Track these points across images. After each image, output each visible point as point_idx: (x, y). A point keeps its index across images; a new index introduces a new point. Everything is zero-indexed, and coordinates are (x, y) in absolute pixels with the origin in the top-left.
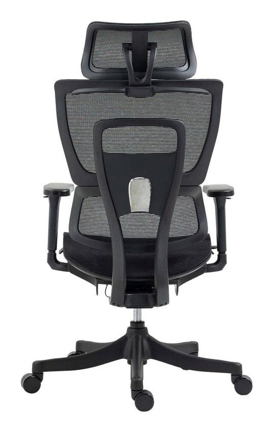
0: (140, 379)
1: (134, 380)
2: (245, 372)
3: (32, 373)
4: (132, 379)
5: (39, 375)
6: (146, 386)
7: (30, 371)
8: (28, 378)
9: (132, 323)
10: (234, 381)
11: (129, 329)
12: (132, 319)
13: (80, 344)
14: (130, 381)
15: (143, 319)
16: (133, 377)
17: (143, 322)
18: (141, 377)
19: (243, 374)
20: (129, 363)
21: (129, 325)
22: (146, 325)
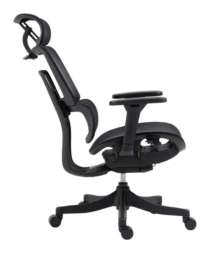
0: (124, 219)
1: (121, 219)
2: (192, 215)
3: (55, 214)
4: (119, 219)
5: (60, 216)
6: (128, 224)
7: (54, 213)
8: (53, 217)
9: (120, 183)
10: (185, 221)
11: (118, 187)
12: (120, 181)
13: (86, 197)
14: (118, 220)
15: (126, 181)
16: (120, 217)
17: (127, 183)
18: (125, 217)
19: (190, 217)
20: (118, 209)
21: (118, 185)
22: (128, 185)
